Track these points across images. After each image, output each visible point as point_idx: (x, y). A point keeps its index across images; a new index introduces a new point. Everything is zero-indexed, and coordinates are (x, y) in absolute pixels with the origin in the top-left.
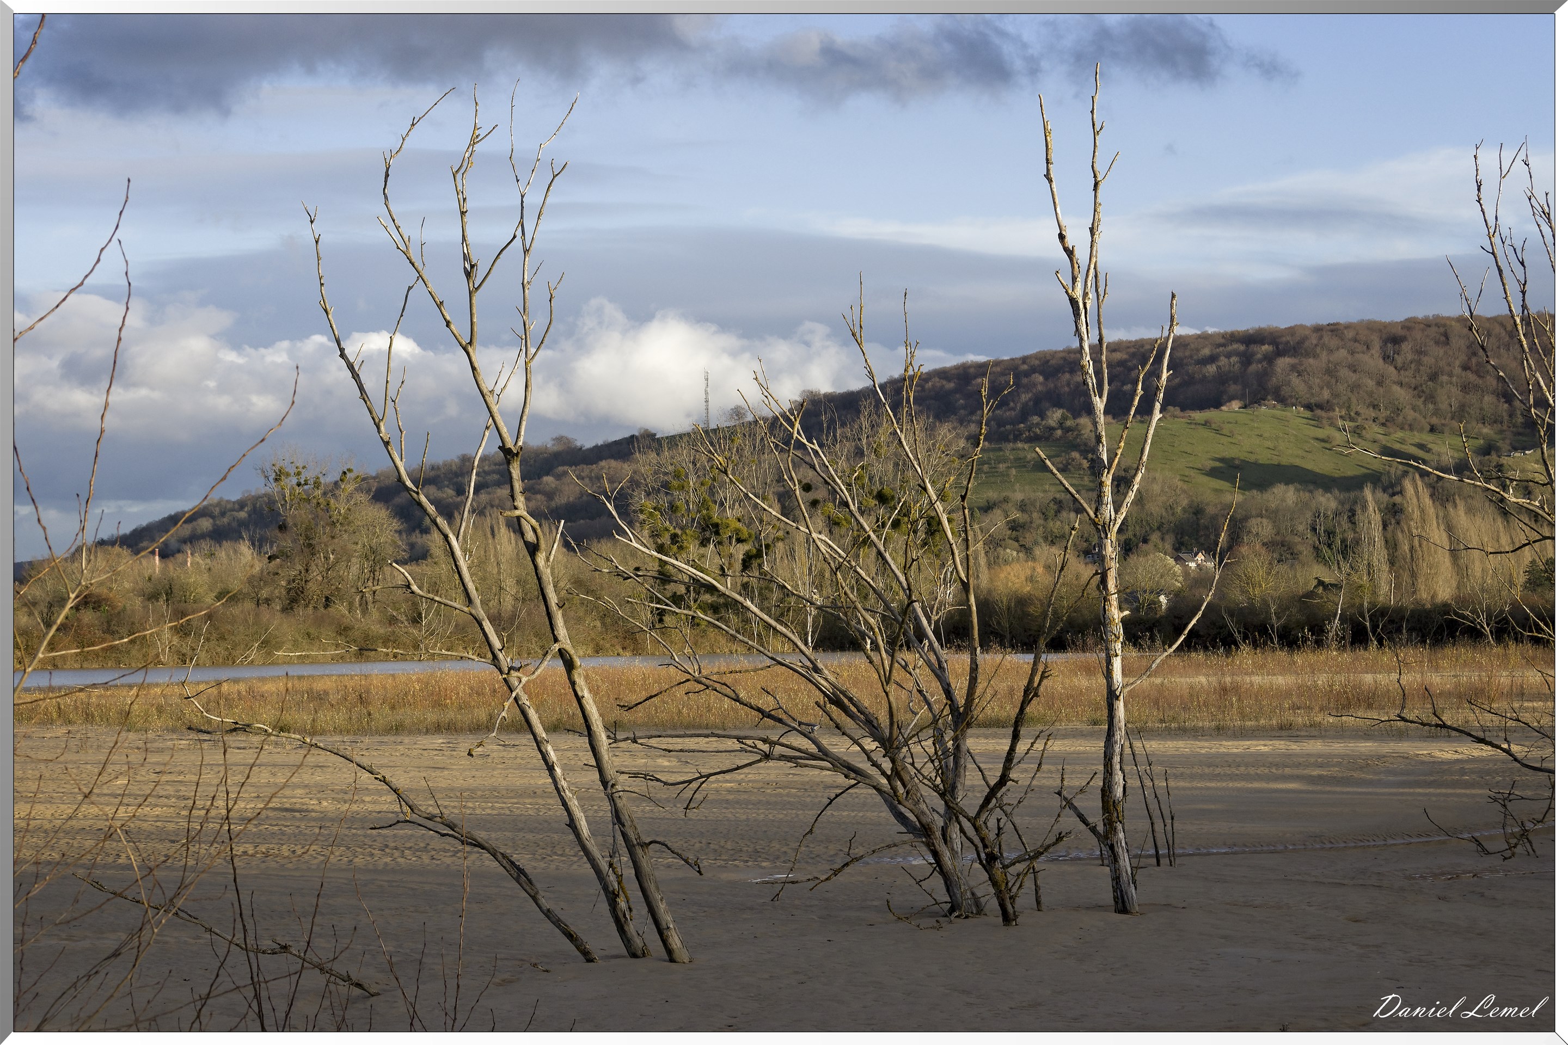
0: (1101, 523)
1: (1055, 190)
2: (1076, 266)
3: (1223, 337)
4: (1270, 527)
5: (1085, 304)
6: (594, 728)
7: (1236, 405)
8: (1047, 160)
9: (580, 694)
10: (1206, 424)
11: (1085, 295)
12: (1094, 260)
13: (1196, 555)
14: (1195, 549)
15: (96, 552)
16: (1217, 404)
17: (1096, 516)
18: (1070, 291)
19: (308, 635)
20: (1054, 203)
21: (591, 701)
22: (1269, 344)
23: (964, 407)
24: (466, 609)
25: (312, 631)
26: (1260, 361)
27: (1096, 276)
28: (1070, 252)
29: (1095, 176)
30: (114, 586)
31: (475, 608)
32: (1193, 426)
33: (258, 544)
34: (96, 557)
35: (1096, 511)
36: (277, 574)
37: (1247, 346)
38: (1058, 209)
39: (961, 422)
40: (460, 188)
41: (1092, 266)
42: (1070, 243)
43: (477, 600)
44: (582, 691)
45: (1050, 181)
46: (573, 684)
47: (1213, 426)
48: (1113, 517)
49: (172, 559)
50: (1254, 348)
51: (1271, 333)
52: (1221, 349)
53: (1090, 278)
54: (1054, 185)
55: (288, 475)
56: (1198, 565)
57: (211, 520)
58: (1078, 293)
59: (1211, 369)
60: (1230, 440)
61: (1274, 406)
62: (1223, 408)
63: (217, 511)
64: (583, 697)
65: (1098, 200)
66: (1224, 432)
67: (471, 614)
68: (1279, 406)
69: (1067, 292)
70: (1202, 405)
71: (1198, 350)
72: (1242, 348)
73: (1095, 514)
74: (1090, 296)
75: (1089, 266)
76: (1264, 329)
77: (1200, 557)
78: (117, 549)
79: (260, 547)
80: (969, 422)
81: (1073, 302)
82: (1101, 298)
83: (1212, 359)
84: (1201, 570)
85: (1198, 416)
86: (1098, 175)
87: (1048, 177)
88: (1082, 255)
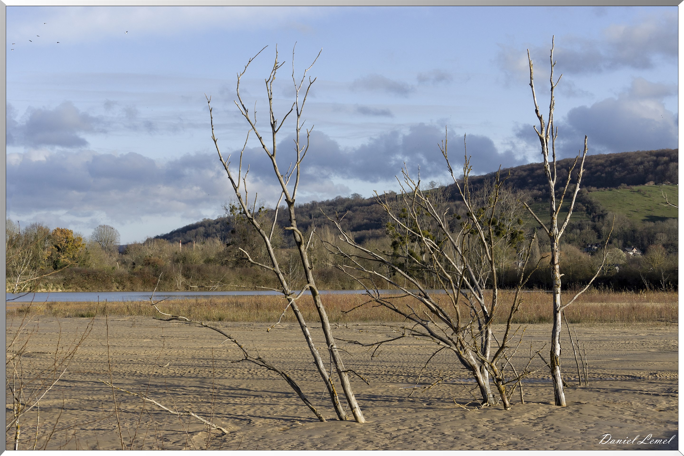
0: (552, 235)
1: (534, 90)
2: (543, 124)
3: (646, 153)
4: (666, 237)
5: (546, 140)
6: (325, 321)
7: (652, 183)
8: (531, 77)
9: (319, 306)
10: (639, 191)
11: (547, 136)
12: (551, 121)
13: (633, 249)
14: (633, 247)
15: (154, 241)
16: (643, 183)
17: (550, 233)
18: (540, 135)
19: (241, 278)
20: (534, 96)
21: (323, 310)
22: (667, 156)
23: (531, 183)
24: (272, 269)
25: (243, 276)
26: (663, 164)
27: (552, 128)
28: (540, 118)
29: (552, 85)
30: (161, 256)
31: (276, 269)
32: (633, 192)
33: (223, 239)
34: (154, 243)
35: (550, 230)
36: (231, 252)
37: (657, 157)
38: (535, 99)
39: (530, 189)
40: (269, 88)
41: (550, 124)
42: (540, 115)
43: (277, 266)
44: (319, 305)
45: (532, 87)
46: (316, 301)
47: (642, 192)
48: (557, 233)
49: (186, 245)
50: (660, 158)
51: (668, 152)
52: (646, 158)
53: (549, 129)
54: (534, 88)
55: (236, 209)
56: (634, 254)
57: (204, 228)
58: (544, 135)
59: (641, 167)
60: (649, 198)
61: (669, 184)
62: (646, 184)
63: (207, 225)
64: (320, 307)
65: (553, 95)
66: (647, 195)
67: (274, 271)
68: (671, 184)
69: (539, 135)
70: (637, 183)
71: (635, 159)
72: (655, 158)
73: (550, 231)
74: (549, 137)
75: (549, 124)
76: (664, 150)
77: (635, 250)
78: (162, 240)
79: (224, 240)
80: (534, 189)
81: (541, 139)
82: (554, 137)
83: (642, 163)
84: (635, 256)
85: (635, 188)
86: (553, 84)
87: (531, 84)
88: (545, 119)
